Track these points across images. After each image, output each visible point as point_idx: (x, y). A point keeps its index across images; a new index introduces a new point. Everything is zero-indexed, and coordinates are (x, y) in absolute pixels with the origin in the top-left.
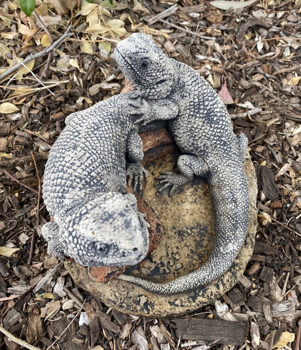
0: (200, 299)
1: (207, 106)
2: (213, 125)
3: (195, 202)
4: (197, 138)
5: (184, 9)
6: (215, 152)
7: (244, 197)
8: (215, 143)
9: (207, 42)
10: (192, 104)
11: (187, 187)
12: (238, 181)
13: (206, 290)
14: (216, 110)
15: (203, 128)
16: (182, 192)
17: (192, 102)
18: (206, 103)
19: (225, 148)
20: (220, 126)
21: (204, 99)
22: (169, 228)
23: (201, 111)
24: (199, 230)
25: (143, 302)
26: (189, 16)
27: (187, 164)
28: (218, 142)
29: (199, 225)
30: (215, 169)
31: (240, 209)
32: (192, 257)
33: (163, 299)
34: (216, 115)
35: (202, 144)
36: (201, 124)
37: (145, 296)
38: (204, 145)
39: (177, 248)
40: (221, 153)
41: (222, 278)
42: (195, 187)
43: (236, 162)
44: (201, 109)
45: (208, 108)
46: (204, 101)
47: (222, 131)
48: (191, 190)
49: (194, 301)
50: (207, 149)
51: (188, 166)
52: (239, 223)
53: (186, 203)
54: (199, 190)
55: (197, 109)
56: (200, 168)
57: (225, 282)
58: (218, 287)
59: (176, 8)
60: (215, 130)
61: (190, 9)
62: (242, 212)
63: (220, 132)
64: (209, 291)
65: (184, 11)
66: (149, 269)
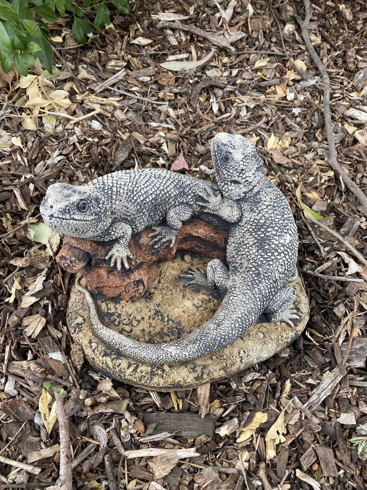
0: (108, 359)
1: (269, 232)
2: (260, 251)
3: (198, 307)
4: (239, 253)
5: (133, 74)
6: (244, 275)
7: (230, 328)
8: (250, 268)
9: (160, 108)
10: (256, 221)
11: (204, 292)
12: (239, 313)
13: (120, 359)
14: (273, 240)
15: (250, 248)
16: (197, 292)
17: (257, 220)
18: (269, 230)
19: (256, 278)
20: (266, 256)
21: (270, 224)
22: (154, 302)
23: (259, 233)
24: (174, 326)
25: (78, 322)
26: (138, 81)
27: (213, 267)
28: (253, 269)
29: (179, 323)
30: (231, 289)
31: (215, 334)
32: (144, 335)
33: (90, 334)
34: (269, 245)
35: (240, 262)
36: (251, 243)
37: (83, 320)
38: (241, 263)
39: (143, 318)
40: (248, 279)
41: (140, 365)
42: (211, 297)
43: (254, 297)
44: (260, 231)
45: (267, 234)
46: (268, 227)
47: (264, 262)
48: (205, 297)
49: (103, 357)
50: (240, 268)
51: (213, 269)
52: (200, 342)
53: (190, 301)
54: (212, 303)
55: (257, 229)
56: (222, 279)
57: (139, 370)
58: (129, 366)
59: (125, 73)
60: (259, 257)
61: (139, 73)
62: (214, 336)
63: (261, 261)
64: (120, 361)
65: (134, 76)
66: (108, 309)
